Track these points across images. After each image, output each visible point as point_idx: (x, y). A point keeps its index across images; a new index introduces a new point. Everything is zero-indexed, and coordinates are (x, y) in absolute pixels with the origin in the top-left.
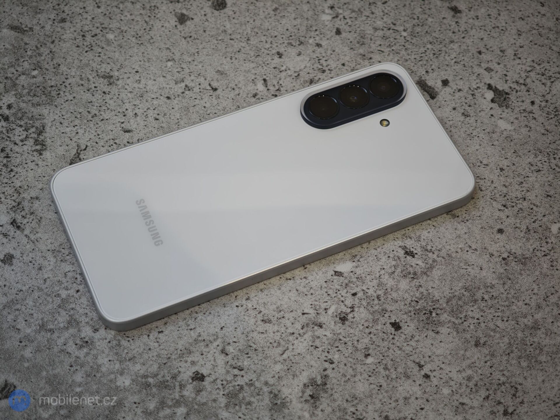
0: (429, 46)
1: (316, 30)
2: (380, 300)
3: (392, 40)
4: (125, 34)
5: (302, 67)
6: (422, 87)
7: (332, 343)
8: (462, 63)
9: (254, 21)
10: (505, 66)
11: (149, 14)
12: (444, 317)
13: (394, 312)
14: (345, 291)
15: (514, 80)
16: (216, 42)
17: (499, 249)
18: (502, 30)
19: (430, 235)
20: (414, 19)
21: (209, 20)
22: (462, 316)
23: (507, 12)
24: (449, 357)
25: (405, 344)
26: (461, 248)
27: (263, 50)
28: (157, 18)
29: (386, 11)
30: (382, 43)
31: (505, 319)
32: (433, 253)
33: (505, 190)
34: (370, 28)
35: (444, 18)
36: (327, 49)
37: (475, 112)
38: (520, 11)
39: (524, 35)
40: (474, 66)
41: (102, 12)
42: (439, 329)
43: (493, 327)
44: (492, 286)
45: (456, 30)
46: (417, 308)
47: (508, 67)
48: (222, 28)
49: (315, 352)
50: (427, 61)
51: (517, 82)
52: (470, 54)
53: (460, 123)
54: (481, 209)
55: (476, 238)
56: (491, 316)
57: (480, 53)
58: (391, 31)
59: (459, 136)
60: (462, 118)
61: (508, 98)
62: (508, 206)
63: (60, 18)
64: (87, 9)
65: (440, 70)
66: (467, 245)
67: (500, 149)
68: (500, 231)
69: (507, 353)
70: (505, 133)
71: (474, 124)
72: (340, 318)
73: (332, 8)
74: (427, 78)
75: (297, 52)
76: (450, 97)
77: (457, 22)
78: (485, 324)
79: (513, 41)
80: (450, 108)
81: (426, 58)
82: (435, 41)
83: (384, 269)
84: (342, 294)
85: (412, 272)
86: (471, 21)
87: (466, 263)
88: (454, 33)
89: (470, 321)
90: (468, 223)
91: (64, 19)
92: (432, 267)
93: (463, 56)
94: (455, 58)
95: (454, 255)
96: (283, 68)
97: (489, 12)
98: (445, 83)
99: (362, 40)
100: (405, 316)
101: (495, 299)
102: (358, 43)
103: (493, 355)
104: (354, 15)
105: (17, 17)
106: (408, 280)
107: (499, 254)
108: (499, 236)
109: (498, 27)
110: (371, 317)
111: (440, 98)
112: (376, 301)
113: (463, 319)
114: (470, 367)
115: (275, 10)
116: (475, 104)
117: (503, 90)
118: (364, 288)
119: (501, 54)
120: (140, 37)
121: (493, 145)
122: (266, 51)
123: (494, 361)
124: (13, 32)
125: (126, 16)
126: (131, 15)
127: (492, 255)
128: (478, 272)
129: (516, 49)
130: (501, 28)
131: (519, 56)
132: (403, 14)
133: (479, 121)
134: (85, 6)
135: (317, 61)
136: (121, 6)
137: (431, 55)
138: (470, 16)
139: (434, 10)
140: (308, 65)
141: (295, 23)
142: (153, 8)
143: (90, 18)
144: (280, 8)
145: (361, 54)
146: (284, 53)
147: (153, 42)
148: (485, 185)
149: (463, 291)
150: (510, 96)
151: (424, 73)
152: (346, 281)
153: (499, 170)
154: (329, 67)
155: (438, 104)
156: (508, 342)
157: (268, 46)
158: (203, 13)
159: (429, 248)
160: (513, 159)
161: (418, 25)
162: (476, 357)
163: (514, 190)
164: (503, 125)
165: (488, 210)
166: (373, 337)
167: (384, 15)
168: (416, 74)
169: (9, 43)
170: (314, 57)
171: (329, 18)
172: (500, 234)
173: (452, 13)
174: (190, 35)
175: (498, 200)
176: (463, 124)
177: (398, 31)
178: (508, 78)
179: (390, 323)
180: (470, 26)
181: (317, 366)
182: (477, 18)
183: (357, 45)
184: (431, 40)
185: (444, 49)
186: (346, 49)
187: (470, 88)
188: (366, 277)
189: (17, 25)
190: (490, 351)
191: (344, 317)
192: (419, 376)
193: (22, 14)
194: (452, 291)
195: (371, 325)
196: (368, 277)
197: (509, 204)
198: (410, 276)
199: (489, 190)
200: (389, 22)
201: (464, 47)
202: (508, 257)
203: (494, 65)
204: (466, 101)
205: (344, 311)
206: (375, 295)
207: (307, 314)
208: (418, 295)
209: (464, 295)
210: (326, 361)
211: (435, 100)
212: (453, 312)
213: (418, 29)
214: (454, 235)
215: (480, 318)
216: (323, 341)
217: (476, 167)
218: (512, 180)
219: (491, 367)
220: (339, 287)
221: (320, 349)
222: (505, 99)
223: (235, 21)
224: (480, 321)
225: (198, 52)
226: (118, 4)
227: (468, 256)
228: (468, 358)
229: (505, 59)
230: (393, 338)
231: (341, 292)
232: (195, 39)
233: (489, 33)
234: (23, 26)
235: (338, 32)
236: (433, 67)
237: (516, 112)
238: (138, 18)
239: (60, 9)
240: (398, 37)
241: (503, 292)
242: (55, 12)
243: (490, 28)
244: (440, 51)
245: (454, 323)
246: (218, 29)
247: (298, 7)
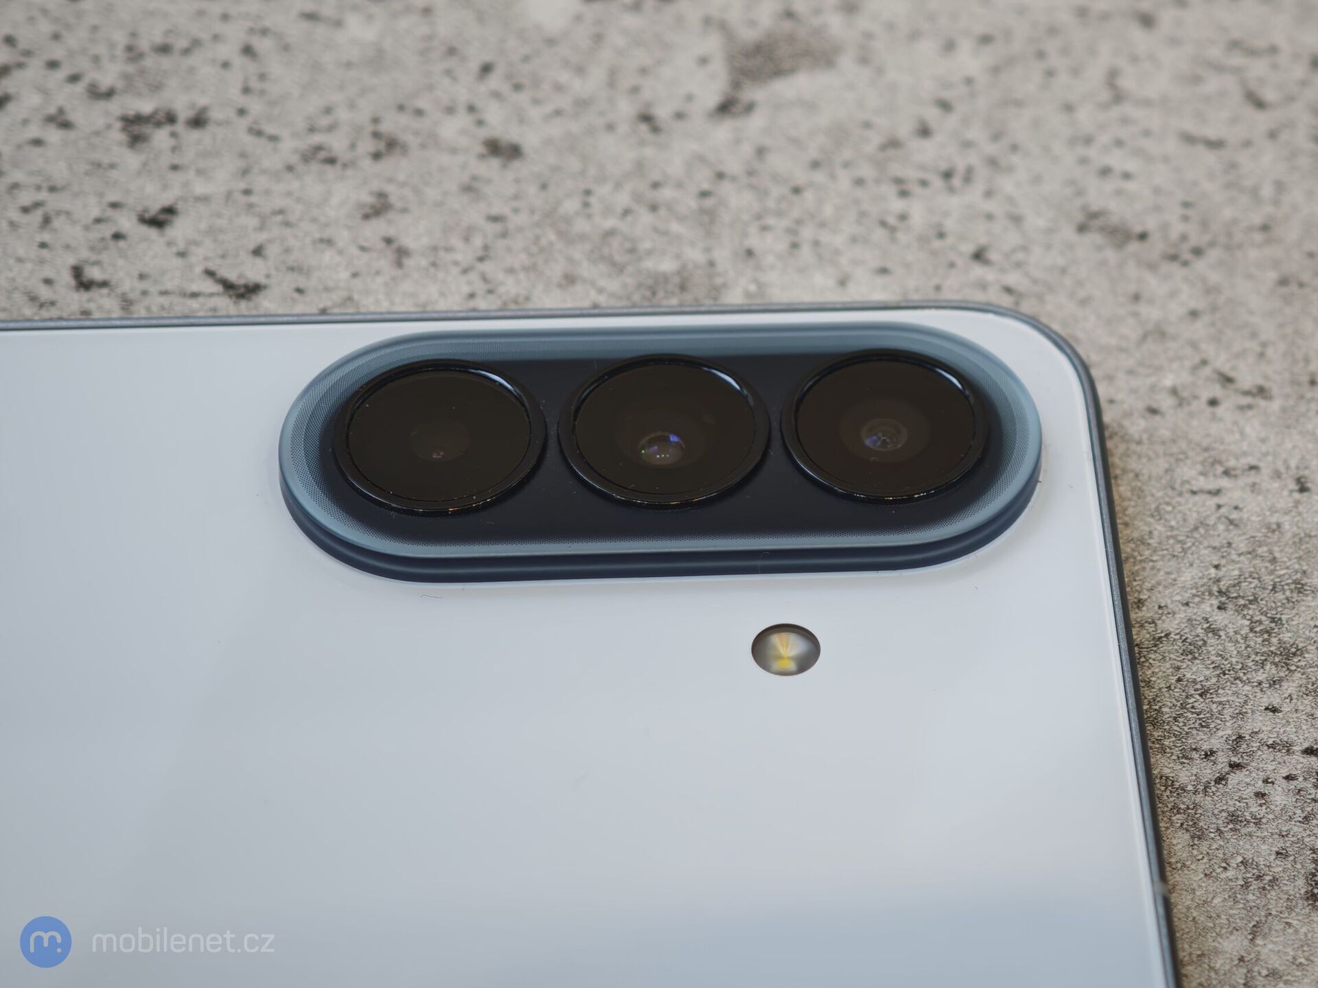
22: (1215, 743)
26: (1174, 391)
54: (1267, 191)
55: (1254, 335)
66: (1207, 371)
87: (1213, 462)
89: (1267, 763)
90: (1200, 266)
128: (1285, 501)
149: (1208, 607)
209: (1214, 631)
214: (1130, 330)
227: (1215, 429)
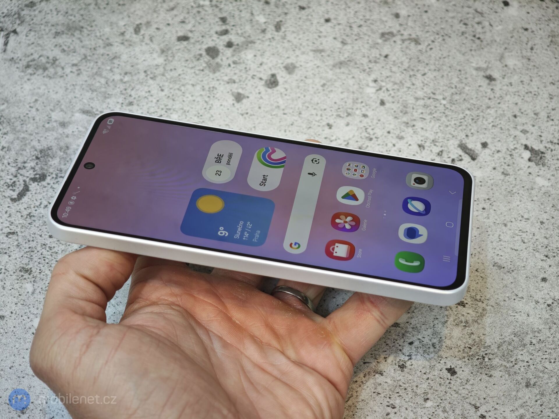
0: (468, 112)
1: (362, 102)
2: (435, 348)
3: (432, 108)
4: (187, 114)
5: (351, 136)
6: (463, 150)
7: (393, 389)
8: (499, 126)
9: (305, 96)
10: (539, 127)
11: (208, 95)
12: (496, 361)
13: (449, 359)
14: (402, 340)
15: (549, 140)
16: (271, 117)
17: (543, 296)
18: (535, 95)
19: (479, 286)
20: (452, 88)
21: (263, 97)
23: (539, 78)
24: (503, 398)
25: (461, 388)
27: (314, 122)
28: (216, 98)
29: (426, 82)
30: (423, 111)
31: (553, 361)
32: (483, 302)
33: (546, 242)
34: (412, 98)
35: (480, 86)
36: (373, 119)
37: (514, 171)
38: (551, 76)
39: (555, 98)
40: (510, 129)
41: (166, 95)
42: (492, 373)
43: (542, 369)
44: (539, 331)
45: (492, 97)
46: (471, 354)
47: (542, 128)
48: (276, 104)
49: (377, 398)
50: (466, 125)
51: (551, 142)
52: (506, 118)
53: (500, 182)
56: (540, 359)
57: (515, 116)
58: (431, 100)
59: (501, 194)
60: (502, 177)
61: (544, 156)
62: (550, 256)
63: (127, 101)
64: (152, 92)
65: (479, 133)
67: (539, 204)
68: (544, 280)
69: (555, 392)
70: (543, 189)
71: (514, 182)
72: (399, 366)
73: (375, 81)
74: (467, 141)
75: (346, 122)
76: (491, 158)
77: (492, 89)
78: (535, 366)
79: (546, 105)
80: (491, 168)
81: (465, 123)
82: (473, 107)
83: (437, 319)
84: (400, 344)
85: (463, 320)
86: (505, 88)
88: (490, 99)
91: (132, 102)
92: (482, 315)
93: (500, 120)
94: (492, 122)
95: (502, 303)
96: (333, 138)
97: (522, 79)
98: (484, 145)
99: (405, 109)
100: (460, 362)
101: (542, 342)
102: (401, 112)
103: (542, 394)
104: (396, 87)
105: (88, 102)
106: (460, 328)
107: (544, 301)
108: (543, 284)
109: (531, 92)
110: (427, 363)
111: (480, 159)
112: (432, 349)
113: (514, 363)
114: (522, 406)
115: (324, 85)
116: (514, 163)
117: (539, 150)
118: (420, 337)
119: (535, 117)
120: (201, 116)
121: (532, 200)
122: (317, 124)
123: (544, 399)
124: (84, 116)
125: (188, 97)
126: (192, 96)
127: (537, 302)
129: (549, 111)
130: (533, 93)
131: (552, 118)
132: (442, 84)
133: (518, 179)
134: (150, 89)
135: (364, 130)
136: (183, 88)
137: (470, 121)
138: (504, 83)
139: (470, 79)
140: (356, 134)
141: (342, 96)
142: (212, 89)
143: (155, 101)
144: (328, 84)
145: (404, 122)
146: (334, 125)
147: (214, 120)
148: (527, 237)
150: (545, 155)
151: (464, 137)
152: (403, 331)
153: (539, 224)
154: (376, 135)
155: (479, 165)
156: (556, 381)
157: (318, 118)
158: (257, 91)
159: (478, 297)
160: (552, 212)
161: (456, 93)
162: (527, 397)
163: (554, 241)
164: (541, 182)
165: (532, 260)
166: (431, 382)
167: (424, 86)
168: (456, 138)
169: (81, 126)
170: (362, 126)
171: (374, 90)
172: (544, 282)
173: (487, 81)
174: (246, 112)
175: (540, 251)
176: (503, 182)
177: (437, 100)
178: (542, 138)
179: (446, 369)
180: (505, 92)
181: (380, 411)
182: (511, 84)
183: (401, 114)
184: (469, 107)
185: (481, 114)
186: (391, 118)
187: (508, 149)
188: (420, 327)
189: (88, 109)
190: (540, 391)
191: (403, 365)
192: (475, 417)
193: (92, 99)
194: (503, 337)
195: (428, 371)
196: (423, 327)
197: (550, 254)
198: (462, 324)
199: (531, 243)
200: (429, 92)
201: (500, 112)
202: (553, 303)
203: (528, 127)
204: (505, 161)
205: (402, 359)
206: (430, 343)
207: (368, 363)
208: (470, 342)
210: (388, 406)
211: (476, 161)
212: (504, 356)
213: (457, 97)
215: (530, 361)
216: (385, 387)
217: (518, 221)
218: (552, 232)
219: (541, 405)
220: (396, 337)
221: (382, 395)
222: (541, 158)
223: (287, 97)
224: (530, 363)
225: (254, 127)
226: (180, 87)
228: (520, 398)
229: (539, 121)
230: (450, 383)
231: (398, 341)
232: (251, 115)
233: (522, 98)
234: (94, 110)
235: (382, 103)
236: (472, 131)
237: (552, 169)
238: (199, 99)
239: (127, 93)
240: (438, 105)
241: (550, 335)
242: (123, 96)
243: (523, 93)
244: (478, 116)
245: (505, 366)
246: (272, 105)
247: (344, 82)
